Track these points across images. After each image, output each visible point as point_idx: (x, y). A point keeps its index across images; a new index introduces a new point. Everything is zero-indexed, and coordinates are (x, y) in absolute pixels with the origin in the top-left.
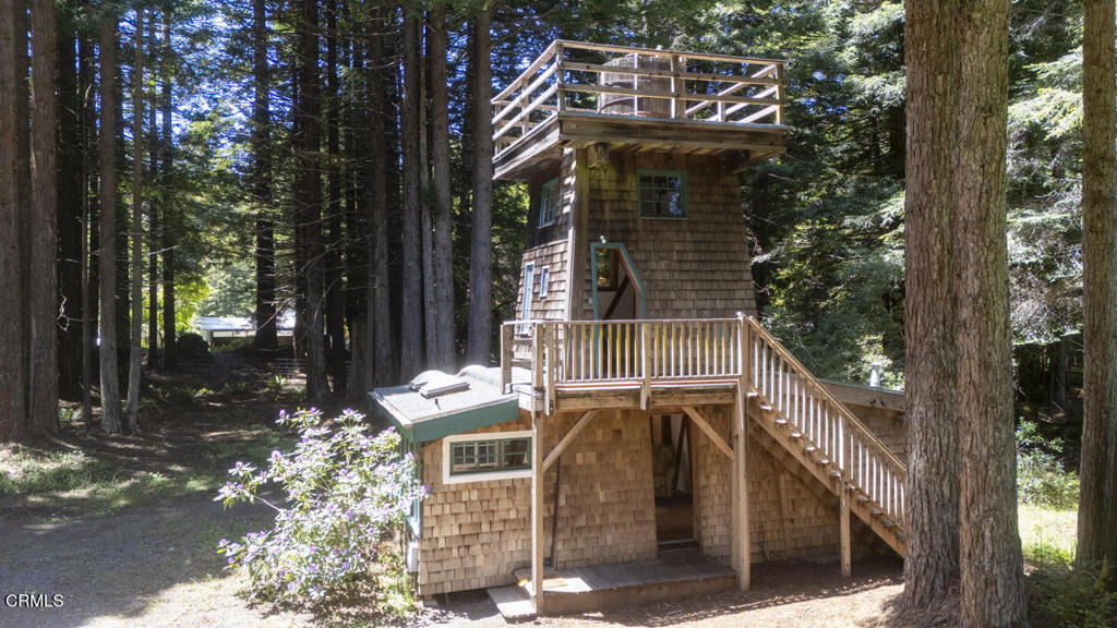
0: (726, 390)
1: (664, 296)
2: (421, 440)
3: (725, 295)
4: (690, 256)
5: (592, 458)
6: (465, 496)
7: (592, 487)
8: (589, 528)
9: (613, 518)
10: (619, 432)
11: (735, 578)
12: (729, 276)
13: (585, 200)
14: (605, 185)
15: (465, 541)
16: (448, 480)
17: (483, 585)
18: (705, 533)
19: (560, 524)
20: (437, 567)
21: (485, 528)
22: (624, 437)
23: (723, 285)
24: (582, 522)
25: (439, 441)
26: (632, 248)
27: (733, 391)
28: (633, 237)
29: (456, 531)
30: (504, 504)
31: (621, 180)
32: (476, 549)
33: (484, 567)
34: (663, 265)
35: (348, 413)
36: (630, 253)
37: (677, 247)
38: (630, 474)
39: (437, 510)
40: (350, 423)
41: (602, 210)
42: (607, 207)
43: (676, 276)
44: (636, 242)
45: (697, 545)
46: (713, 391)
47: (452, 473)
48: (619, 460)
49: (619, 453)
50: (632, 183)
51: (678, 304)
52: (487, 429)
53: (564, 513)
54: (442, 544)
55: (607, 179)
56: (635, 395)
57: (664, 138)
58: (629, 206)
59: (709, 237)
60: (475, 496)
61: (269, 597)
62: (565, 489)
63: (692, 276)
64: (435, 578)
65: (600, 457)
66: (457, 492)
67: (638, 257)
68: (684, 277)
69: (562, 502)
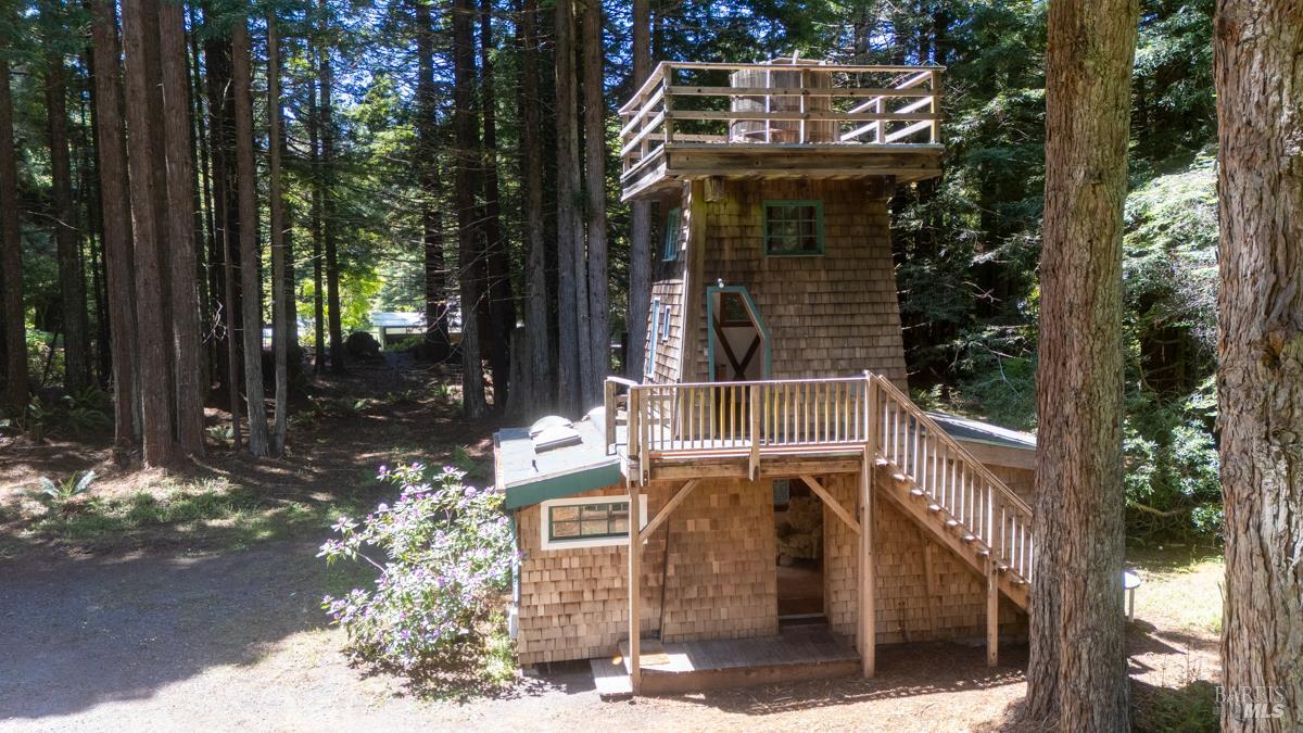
0: (852, 457)
1: (793, 345)
2: (519, 505)
3: (866, 342)
4: (825, 299)
5: (705, 524)
6: (565, 563)
7: (705, 556)
8: (701, 601)
9: (728, 590)
10: (736, 497)
11: (860, 662)
12: (871, 320)
13: (702, 239)
14: (724, 220)
15: (568, 608)
16: (546, 545)
17: (586, 656)
18: (837, 609)
19: (668, 595)
20: (536, 635)
21: (588, 596)
22: (742, 502)
23: (865, 331)
24: (693, 593)
25: (535, 505)
26: (756, 291)
27: (859, 458)
28: (757, 278)
29: (556, 599)
30: (608, 572)
31: (743, 214)
32: (578, 618)
33: (587, 636)
34: (792, 309)
35: (449, 471)
36: (753, 297)
37: (810, 288)
38: (749, 543)
39: (536, 577)
40: (451, 481)
41: (721, 250)
42: (727, 246)
43: (808, 321)
44: (760, 284)
45: (825, 621)
46: (836, 459)
47: (552, 539)
48: (736, 527)
49: (736, 520)
50: (758, 217)
51: (809, 354)
52: (588, 494)
53: (672, 584)
54: (541, 612)
55: (727, 212)
56: (743, 463)
57: (791, 167)
58: (752, 243)
59: (849, 275)
60: (576, 563)
61: (370, 656)
62: (674, 558)
63: (826, 321)
64: (535, 647)
65: (714, 524)
66: (556, 559)
67: (762, 301)
68: (818, 322)
69: (671, 571)
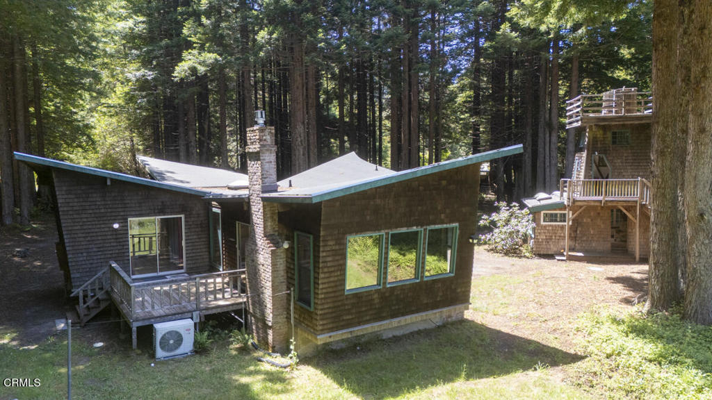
0: (634, 201)
1: (619, 171)
2: (535, 212)
3: (644, 170)
4: (630, 158)
5: (589, 220)
6: (547, 228)
7: (589, 229)
8: (587, 241)
9: (595, 239)
10: (599, 214)
11: (635, 258)
12: (645, 164)
13: (591, 140)
14: (598, 136)
15: (548, 240)
16: (542, 223)
17: (553, 253)
18: (630, 247)
19: (577, 239)
20: (538, 246)
21: (554, 237)
22: (601, 215)
23: (643, 167)
24: (585, 239)
25: (540, 212)
26: (608, 155)
27: (636, 202)
28: (608, 152)
29: (544, 237)
30: (560, 231)
31: (605, 134)
32: (550, 243)
33: (553, 249)
34: (619, 161)
35: (514, 204)
36: (607, 157)
37: (625, 155)
38: (602, 226)
39: (539, 231)
40: (515, 206)
41: (597, 144)
42: (599, 143)
43: (624, 164)
45: (627, 250)
46: (629, 201)
47: (544, 221)
48: (599, 222)
49: (599, 220)
50: (609, 135)
51: (624, 174)
52: (555, 210)
53: (578, 236)
54: (540, 240)
55: (600, 134)
56: (601, 201)
57: (619, 121)
58: (607, 142)
59: (639, 151)
60: (550, 228)
62: (579, 229)
63: (630, 164)
64: (538, 249)
65: (592, 220)
66: (545, 226)
67: (610, 158)
68: (627, 164)
69: (578, 232)
